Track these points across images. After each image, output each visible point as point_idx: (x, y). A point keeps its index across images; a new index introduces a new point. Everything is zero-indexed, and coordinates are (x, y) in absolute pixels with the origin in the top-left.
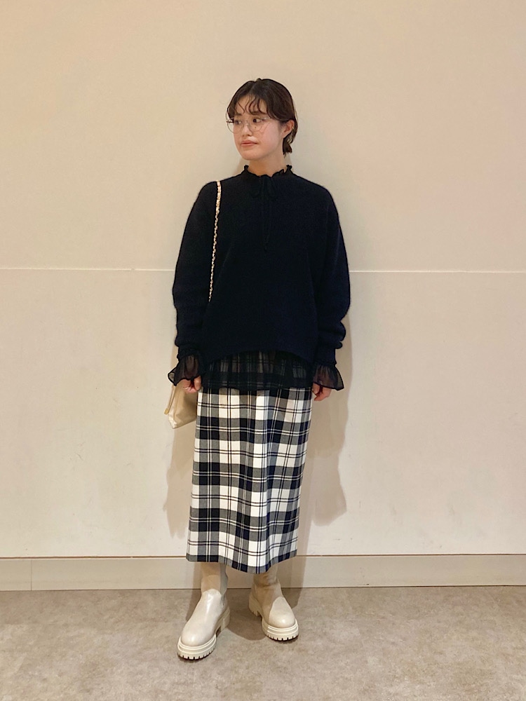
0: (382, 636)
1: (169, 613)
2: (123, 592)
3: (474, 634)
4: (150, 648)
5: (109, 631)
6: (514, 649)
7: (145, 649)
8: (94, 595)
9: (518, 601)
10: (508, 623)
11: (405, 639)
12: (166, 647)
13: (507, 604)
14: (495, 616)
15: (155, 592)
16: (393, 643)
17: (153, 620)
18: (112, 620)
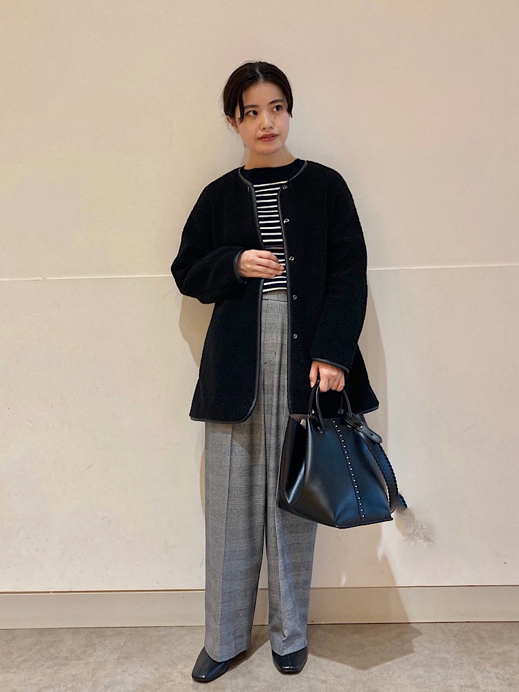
0: (314, 674)
1: (85, 651)
2: (42, 632)
3: (420, 671)
4: (52, 687)
5: (14, 670)
6: (461, 687)
7: (46, 687)
8: (10, 634)
9: (481, 638)
10: (462, 660)
11: (338, 677)
12: (69, 685)
13: (467, 640)
14: (448, 652)
15: (76, 630)
16: (324, 681)
17: (66, 658)
18: (21, 659)
